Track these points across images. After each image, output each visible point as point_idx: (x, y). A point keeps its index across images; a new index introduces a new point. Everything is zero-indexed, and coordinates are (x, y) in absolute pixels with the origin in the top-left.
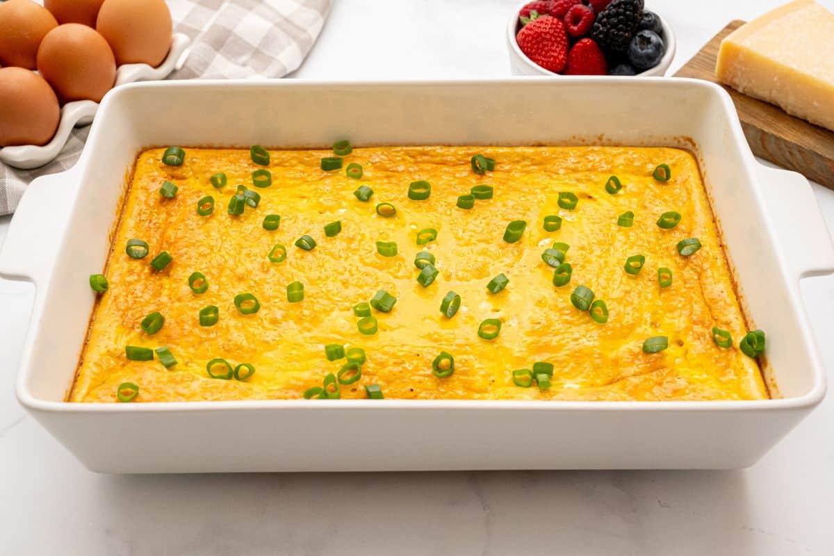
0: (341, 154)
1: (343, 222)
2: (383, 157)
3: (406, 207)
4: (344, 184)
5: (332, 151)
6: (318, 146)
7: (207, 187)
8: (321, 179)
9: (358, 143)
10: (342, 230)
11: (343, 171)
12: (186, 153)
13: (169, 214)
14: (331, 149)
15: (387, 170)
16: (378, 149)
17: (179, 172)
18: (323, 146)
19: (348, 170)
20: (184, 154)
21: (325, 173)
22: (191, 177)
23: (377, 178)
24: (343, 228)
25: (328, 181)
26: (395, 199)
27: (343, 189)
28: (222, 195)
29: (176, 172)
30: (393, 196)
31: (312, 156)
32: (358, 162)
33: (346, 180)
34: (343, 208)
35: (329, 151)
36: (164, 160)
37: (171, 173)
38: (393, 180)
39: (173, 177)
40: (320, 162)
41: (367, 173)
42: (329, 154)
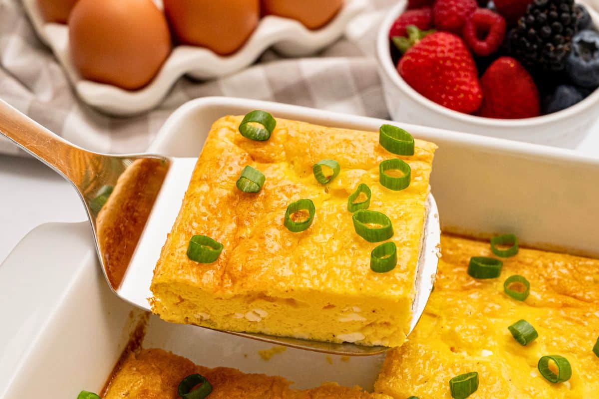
0: (501, 254)
1: (482, 376)
2: (565, 271)
3: (588, 369)
4: (497, 307)
5: (489, 245)
6: (469, 233)
7: (305, 180)
8: (465, 289)
9: (530, 240)
10: (479, 389)
11: (499, 285)
12: (277, 123)
13: (240, 224)
14: (487, 241)
15: (566, 294)
16: (559, 256)
17: (263, 150)
18: (476, 234)
19: (507, 283)
20: (274, 124)
21: (473, 282)
22: (281, 160)
23: (550, 305)
24: (480, 386)
25: (474, 296)
26: (572, 351)
27: (493, 314)
28: (329, 195)
29: (259, 150)
30: (571, 345)
31: (458, 248)
32: (525, 273)
33: (501, 299)
34: (489, 349)
35: (483, 244)
36: (242, 129)
37: (252, 150)
38: (574, 313)
39: (253, 158)
40: (469, 259)
41: (535, 295)
42: (483, 251)
